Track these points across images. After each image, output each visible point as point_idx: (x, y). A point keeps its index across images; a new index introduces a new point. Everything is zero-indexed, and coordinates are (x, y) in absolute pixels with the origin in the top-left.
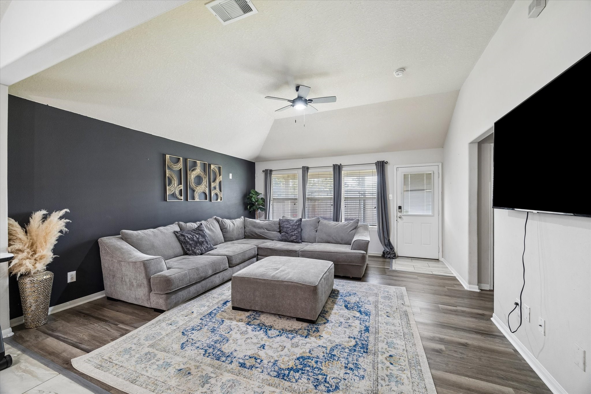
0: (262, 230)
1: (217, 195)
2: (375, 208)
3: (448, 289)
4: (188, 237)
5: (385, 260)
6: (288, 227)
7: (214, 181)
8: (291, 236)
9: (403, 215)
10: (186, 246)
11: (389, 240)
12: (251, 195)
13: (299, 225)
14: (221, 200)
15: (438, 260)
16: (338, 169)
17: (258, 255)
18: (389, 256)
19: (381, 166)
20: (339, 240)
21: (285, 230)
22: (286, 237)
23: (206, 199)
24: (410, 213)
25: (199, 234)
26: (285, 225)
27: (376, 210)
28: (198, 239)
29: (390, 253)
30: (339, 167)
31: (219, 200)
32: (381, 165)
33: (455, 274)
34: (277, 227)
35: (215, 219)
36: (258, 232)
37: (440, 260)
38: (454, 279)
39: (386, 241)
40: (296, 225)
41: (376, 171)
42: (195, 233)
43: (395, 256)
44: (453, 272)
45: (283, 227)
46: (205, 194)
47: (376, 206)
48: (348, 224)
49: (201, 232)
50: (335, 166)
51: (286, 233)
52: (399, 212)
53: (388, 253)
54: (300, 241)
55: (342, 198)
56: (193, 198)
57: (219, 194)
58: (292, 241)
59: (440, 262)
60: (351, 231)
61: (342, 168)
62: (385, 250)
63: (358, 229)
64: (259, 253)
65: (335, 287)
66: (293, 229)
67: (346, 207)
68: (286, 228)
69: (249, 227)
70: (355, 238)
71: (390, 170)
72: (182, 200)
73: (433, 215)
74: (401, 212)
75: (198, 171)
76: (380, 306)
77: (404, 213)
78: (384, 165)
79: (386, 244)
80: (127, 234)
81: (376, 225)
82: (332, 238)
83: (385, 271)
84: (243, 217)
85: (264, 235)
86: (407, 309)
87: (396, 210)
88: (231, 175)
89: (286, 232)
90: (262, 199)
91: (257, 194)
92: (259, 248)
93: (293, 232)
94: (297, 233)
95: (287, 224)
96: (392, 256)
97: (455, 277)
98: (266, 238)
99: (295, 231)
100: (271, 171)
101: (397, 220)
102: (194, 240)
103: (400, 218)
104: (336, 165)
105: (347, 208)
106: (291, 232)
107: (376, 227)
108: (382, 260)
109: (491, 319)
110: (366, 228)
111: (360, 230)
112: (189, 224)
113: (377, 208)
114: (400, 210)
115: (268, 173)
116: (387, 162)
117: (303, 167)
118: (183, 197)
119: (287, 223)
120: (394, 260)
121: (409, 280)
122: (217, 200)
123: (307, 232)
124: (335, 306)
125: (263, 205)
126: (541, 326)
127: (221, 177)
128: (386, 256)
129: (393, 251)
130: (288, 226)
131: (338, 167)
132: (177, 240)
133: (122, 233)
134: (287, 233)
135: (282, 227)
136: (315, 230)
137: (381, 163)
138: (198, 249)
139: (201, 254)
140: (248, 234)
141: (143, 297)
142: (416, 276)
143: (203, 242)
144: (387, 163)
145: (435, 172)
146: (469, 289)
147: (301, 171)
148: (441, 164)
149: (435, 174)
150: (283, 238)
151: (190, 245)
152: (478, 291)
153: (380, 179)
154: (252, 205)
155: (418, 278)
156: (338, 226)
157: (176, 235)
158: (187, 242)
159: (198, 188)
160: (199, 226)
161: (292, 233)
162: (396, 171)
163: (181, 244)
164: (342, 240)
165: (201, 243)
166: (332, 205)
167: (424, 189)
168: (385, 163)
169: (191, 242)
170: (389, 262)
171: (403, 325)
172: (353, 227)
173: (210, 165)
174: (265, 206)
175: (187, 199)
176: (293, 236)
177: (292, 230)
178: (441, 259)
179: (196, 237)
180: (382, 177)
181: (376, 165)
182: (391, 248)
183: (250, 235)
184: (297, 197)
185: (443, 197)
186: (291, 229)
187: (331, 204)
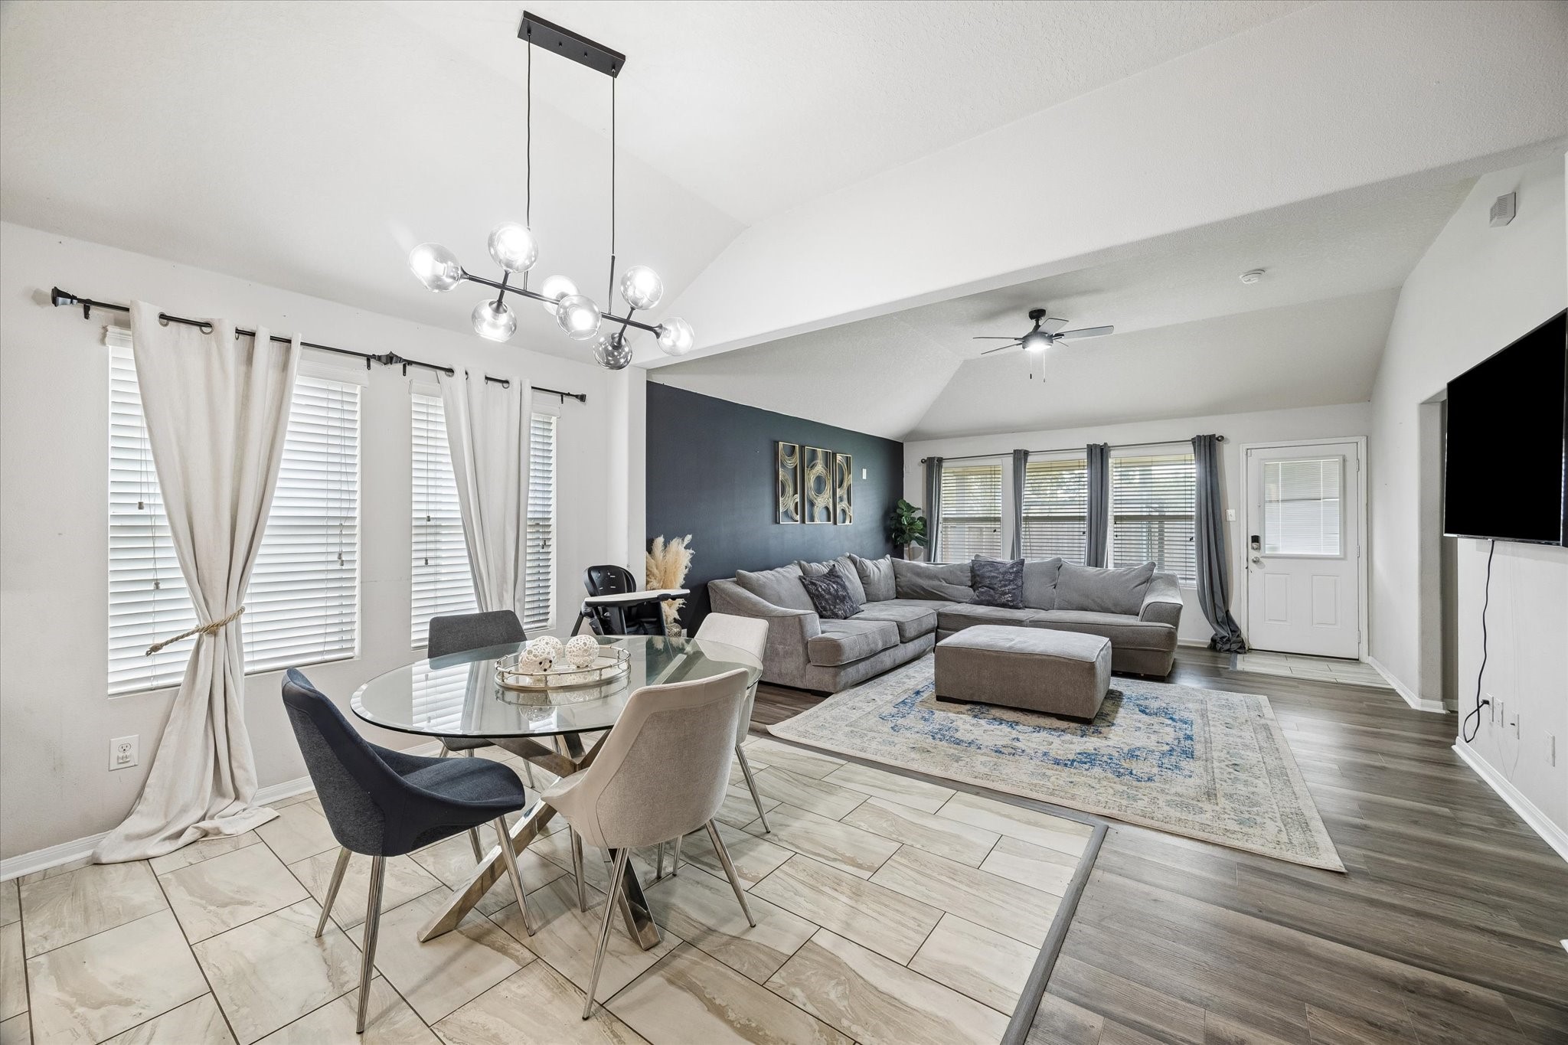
0: (936, 583)
1: (844, 511)
2: (1191, 539)
3: (1367, 705)
4: (821, 587)
5: (1217, 654)
6: (993, 577)
7: (841, 485)
8: (1002, 594)
9: (1263, 557)
10: (821, 603)
11: (1227, 612)
12: (898, 511)
13: (1017, 572)
14: (850, 522)
15: (1358, 660)
16: (1098, 455)
17: (938, 627)
18: (1227, 647)
19: (1207, 448)
20: (1110, 605)
21: (987, 582)
22: (991, 596)
23: (829, 520)
24: (1282, 552)
25: (838, 583)
26: (986, 571)
27: (1194, 543)
28: (837, 591)
29: (1229, 640)
30: (1102, 450)
31: (847, 522)
32: (1207, 444)
33: (1394, 684)
34: (966, 578)
35: (850, 557)
36: (928, 586)
37: (1361, 659)
38: (1392, 692)
39: (1221, 615)
40: (1011, 573)
41: (1193, 458)
42: (830, 581)
43: (1242, 648)
44: (1390, 682)
45: (983, 577)
46: (827, 509)
47: (1194, 535)
48: (1129, 573)
49: (839, 581)
50: (1091, 449)
51: (990, 588)
52: (1253, 548)
53: (1225, 640)
54: (1021, 605)
55: (1109, 517)
56: (812, 519)
57: (847, 509)
58: (1004, 605)
59: (1361, 665)
60: (1136, 586)
61: (1110, 451)
62: (1216, 634)
63: (1154, 583)
64: (940, 623)
65: (1112, 687)
66: (1006, 580)
67: (1118, 538)
68: (989, 577)
69: (906, 577)
70: (1148, 600)
71: (1229, 455)
72: (797, 521)
73: (1342, 556)
74: (1259, 548)
75: (819, 468)
76: (1211, 716)
77: (1267, 552)
78: (1215, 444)
79: (1219, 620)
80: (744, 576)
81: (1194, 577)
82: (1093, 600)
83: (1218, 671)
84: (888, 556)
85: (941, 592)
86: (1269, 722)
87: (1245, 544)
88: (864, 471)
89: (991, 586)
90: (920, 519)
91: (911, 509)
92: (939, 615)
93: (1005, 586)
94: (1014, 589)
95: (991, 571)
96: (1234, 647)
97: (1393, 690)
98: (944, 597)
99: (1009, 584)
100: (940, 460)
101: (1247, 568)
102: (829, 593)
103: (1254, 562)
104: (1095, 445)
105: (1121, 540)
106: (1001, 587)
107: (1195, 582)
108: (1209, 653)
109: (1453, 747)
110: (1171, 581)
111: (1159, 585)
112: (814, 565)
113: (1197, 538)
114: (1255, 545)
115: (933, 466)
116: (1222, 437)
117: (1015, 451)
118: (798, 516)
119: (990, 569)
120: (1239, 657)
121: (1276, 687)
122: (844, 522)
123: (1033, 588)
124: (1121, 709)
125: (925, 531)
126: (1514, 724)
127: (851, 475)
128: (1219, 646)
129: (1238, 636)
130: (993, 574)
131: (1098, 451)
132: (806, 592)
133: (739, 574)
134: (993, 589)
135: (978, 576)
136: (1054, 583)
137: (1208, 440)
138: (840, 609)
139: (845, 618)
140: (905, 589)
141: (795, 672)
142: (1296, 684)
143: (844, 597)
144: (1221, 439)
145: (1348, 458)
146: (1419, 708)
147: (1010, 460)
148: (1364, 439)
149: (1348, 463)
150: (983, 598)
151: (826, 600)
152: (1444, 712)
153: (1203, 471)
154: (900, 531)
155: (1300, 686)
156: (1105, 577)
157: (803, 583)
158: (821, 595)
159: (819, 499)
160: (831, 570)
161: (1003, 589)
162: (1245, 456)
163: (812, 598)
164: (1115, 605)
165: (843, 599)
166: (1084, 533)
167: (1317, 497)
168: (1217, 439)
169: (827, 597)
170: (1228, 659)
171: (1260, 740)
172: (1142, 579)
173: (834, 455)
174: (928, 536)
175: (803, 521)
176: (1006, 594)
177: (1003, 583)
178: (1365, 658)
179: (833, 587)
180: (1208, 469)
181: (1194, 443)
182: (1233, 629)
183: (909, 591)
184: (1000, 516)
185: (1369, 517)
186: (1000, 581)
187: (1082, 530)
